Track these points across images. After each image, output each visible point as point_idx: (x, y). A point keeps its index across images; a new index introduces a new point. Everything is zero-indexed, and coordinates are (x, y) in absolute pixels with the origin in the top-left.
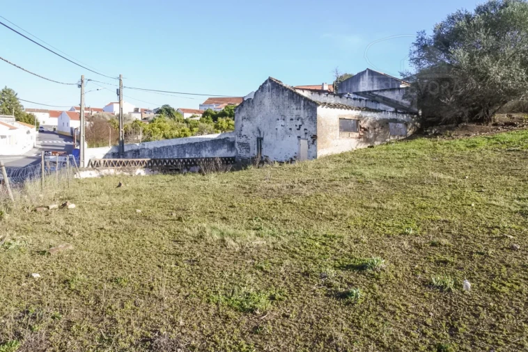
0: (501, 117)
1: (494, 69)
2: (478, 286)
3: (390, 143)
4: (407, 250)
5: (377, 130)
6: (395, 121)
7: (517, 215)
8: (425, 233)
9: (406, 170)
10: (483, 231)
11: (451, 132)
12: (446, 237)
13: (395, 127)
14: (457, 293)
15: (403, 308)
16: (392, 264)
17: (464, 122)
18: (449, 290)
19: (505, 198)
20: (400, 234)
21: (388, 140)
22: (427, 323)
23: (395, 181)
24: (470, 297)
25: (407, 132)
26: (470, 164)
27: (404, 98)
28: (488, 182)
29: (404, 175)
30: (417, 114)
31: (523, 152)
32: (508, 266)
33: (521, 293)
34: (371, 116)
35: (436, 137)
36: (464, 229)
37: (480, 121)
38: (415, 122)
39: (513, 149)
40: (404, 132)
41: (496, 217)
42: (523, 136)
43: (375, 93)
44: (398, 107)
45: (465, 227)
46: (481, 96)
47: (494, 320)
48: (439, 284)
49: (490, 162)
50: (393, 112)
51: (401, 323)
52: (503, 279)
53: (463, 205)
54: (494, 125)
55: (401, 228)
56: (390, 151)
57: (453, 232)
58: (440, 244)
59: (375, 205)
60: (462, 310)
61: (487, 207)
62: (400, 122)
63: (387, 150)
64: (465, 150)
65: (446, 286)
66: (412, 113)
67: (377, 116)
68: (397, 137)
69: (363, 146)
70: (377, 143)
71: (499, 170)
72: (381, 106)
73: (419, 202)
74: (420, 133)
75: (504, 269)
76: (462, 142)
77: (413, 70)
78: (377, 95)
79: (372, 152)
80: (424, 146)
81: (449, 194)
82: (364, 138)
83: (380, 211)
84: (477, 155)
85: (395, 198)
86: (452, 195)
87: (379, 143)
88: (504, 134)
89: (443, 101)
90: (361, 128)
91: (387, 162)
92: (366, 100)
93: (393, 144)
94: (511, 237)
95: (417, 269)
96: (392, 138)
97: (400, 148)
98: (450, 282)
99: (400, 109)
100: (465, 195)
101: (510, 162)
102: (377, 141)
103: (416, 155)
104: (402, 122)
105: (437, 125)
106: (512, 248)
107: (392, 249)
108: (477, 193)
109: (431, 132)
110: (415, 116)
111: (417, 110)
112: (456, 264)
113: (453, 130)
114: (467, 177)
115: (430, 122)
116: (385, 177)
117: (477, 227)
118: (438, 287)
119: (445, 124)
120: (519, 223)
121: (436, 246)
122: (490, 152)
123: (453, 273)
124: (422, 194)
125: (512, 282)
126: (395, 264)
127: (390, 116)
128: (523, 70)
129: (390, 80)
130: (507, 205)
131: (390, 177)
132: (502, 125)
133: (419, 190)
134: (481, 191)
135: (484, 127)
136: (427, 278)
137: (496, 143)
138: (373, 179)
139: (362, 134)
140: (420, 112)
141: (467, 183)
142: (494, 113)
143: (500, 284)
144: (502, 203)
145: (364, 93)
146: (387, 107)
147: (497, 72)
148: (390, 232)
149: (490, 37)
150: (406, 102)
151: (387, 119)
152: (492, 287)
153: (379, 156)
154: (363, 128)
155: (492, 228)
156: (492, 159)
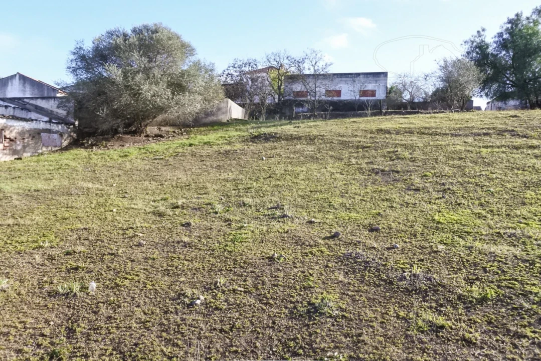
0: (152, 130)
1: (145, 87)
2: (103, 285)
3: (42, 154)
4: (38, 264)
5: (26, 141)
6: (49, 131)
7: (150, 215)
8: (62, 243)
9: (55, 182)
10: (118, 233)
11: (107, 142)
12: (83, 244)
13: (49, 137)
14: (82, 296)
15: (19, 326)
16: (18, 282)
17: (119, 133)
18: (75, 295)
19: (144, 201)
20: (34, 249)
21: (40, 151)
22: (45, 334)
23: (41, 194)
24: (94, 296)
25: (61, 143)
26: (120, 172)
27: (58, 107)
28: (133, 188)
29: (51, 187)
30: (73, 124)
31: (165, 160)
32: (133, 261)
33: (139, 282)
34: (19, 126)
35: (92, 148)
36: (102, 234)
37: (134, 133)
38: (70, 132)
39: (158, 157)
40: (58, 143)
41: (132, 219)
42: (167, 147)
43: (25, 100)
44: (52, 117)
45: (103, 232)
46: (134, 110)
47: (111, 312)
48: (65, 291)
49: (137, 170)
50: (46, 122)
51: (15, 341)
52: (126, 273)
53: (105, 211)
54: (145, 136)
55: (36, 242)
56: (41, 163)
57: (90, 238)
58: (75, 252)
59: (11, 221)
60: (84, 310)
61: (126, 211)
62: (54, 132)
63: (38, 161)
64: (118, 159)
65: (72, 292)
66: (67, 124)
67: (27, 126)
68: (50, 148)
69: (9, 158)
70: (26, 155)
71: (144, 177)
72: (33, 115)
73: (62, 213)
74: (76, 143)
75: (130, 263)
76: (116, 152)
77: (70, 80)
78: (28, 103)
79: (19, 165)
80: (79, 156)
81: (95, 202)
82: (10, 149)
83: (16, 228)
84: (128, 164)
85: (36, 212)
86: (98, 202)
87: (29, 154)
88: (153, 145)
89: (98, 113)
90: (5, 138)
91: (36, 174)
92: (14, 108)
93: (46, 155)
94: (141, 235)
95: (46, 282)
96: (44, 149)
97: (52, 159)
98: (76, 287)
99: (55, 119)
100: (109, 202)
101: (154, 169)
102: (27, 152)
103: (69, 166)
104: (57, 132)
105: (94, 136)
106: (140, 245)
107: (21, 265)
108: (121, 199)
109: (88, 143)
110: (72, 127)
111: (73, 120)
112: (87, 268)
113: (109, 141)
114: (114, 185)
115: (87, 133)
116: (29, 190)
117: (114, 230)
118: (63, 295)
119: (101, 135)
120: (150, 222)
121: (71, 254)
122: (139, 161)
123: (82, 278)
124: (67, 205)
125: (133, 274)
126: (20, 282)
127: (42, 126)
128: (168, 90)
129: (46, 88)
130: (144, 207)
131: (35, 190)
132: (153, 137)
133: (65, 202)
134: (125, 197)
135: (137, 138)
136: (55, 288)
137: (145, 153)
138: (14, 193)
139: (6, 145)
140: (77, 123)
141: (113, 191)
142: (146, 126)
143: (124, 278)
144: (140, 206)
145: (12, 100)
146: (40, 116)
147: (148, 90)
148: (23, 248)
149: (143, 58)
150: (62, 112)
151: (39, 129)
152: (115, 283)
153: (27, 168)
154: (9, 138)
155: (127, 229)
156: (140, 167)
